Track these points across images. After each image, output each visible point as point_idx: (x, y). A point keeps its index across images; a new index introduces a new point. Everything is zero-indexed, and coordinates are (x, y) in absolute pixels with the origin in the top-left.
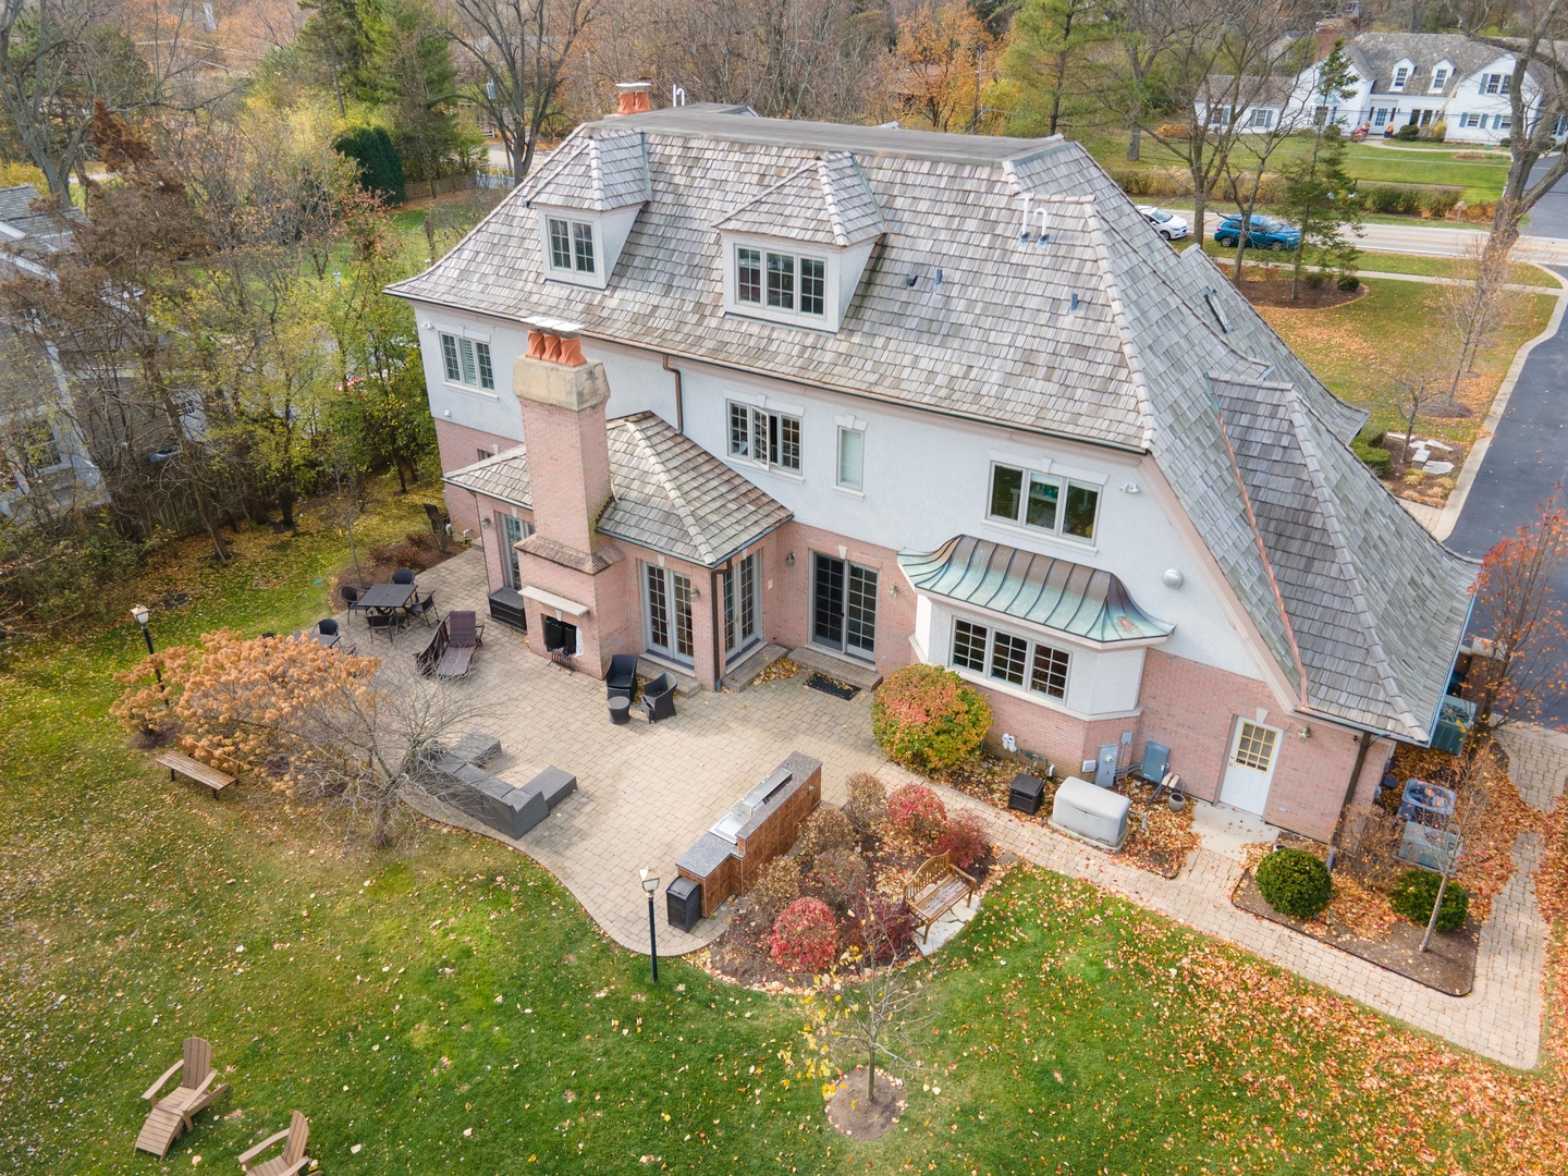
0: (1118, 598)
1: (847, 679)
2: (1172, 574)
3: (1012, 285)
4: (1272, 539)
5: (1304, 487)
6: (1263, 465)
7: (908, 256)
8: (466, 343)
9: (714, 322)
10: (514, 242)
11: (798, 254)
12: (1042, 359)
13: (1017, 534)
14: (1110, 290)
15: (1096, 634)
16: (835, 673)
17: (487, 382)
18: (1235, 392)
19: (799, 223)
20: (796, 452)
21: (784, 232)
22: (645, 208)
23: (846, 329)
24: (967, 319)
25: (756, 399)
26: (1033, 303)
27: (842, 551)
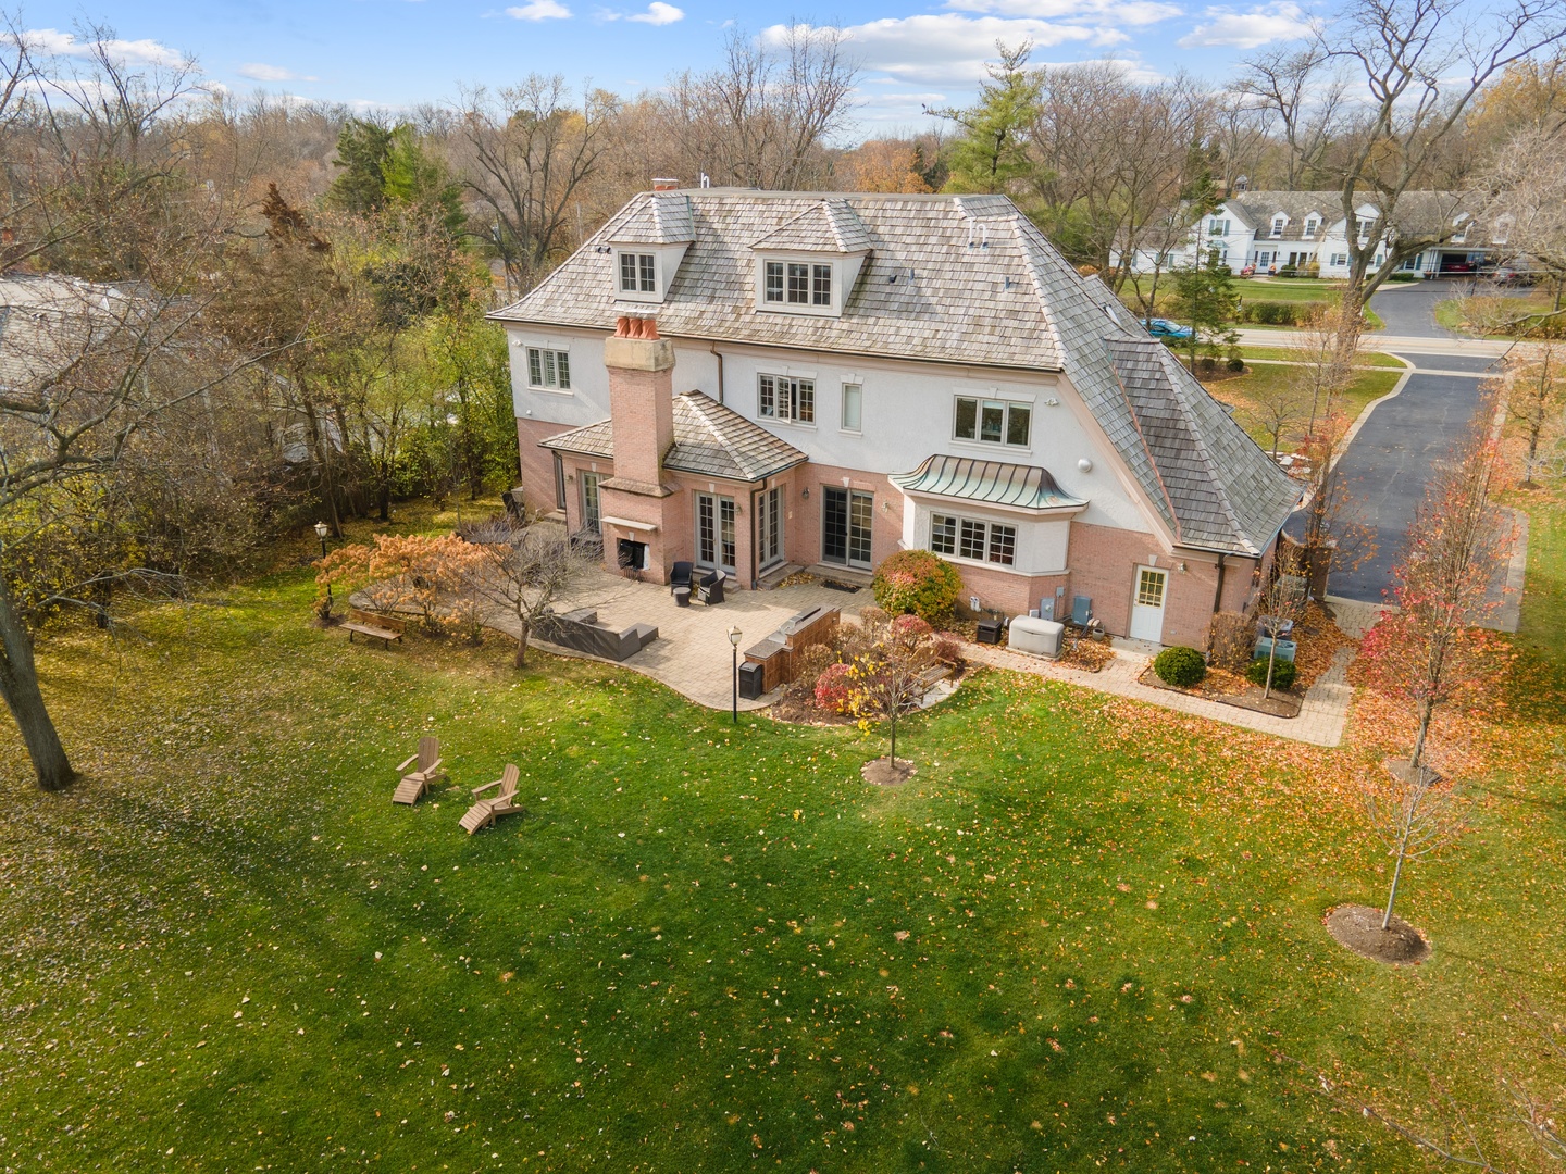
0: (1048, 484)
1: (853, 581)
2: (1083, 462)
3: (964, 276)
4: (1152, 440)
5: (1172, 404)
6: (1144, 393)
7: (889, 263)
8: (549, 354)
9: (748, 318)
10: (587, 277)
11: (811, 262)
12: (987, 321)
13: (975, 448)
14: (1032, 276)
15: (1034, 505)
16: (841, 578)
17: (565, 383)
18: (1122, 347)
19: (812, 240)
20: (811, 406)
21: (801, 247)
22: (692, 246)
23: (846, 314)
24: (934, 300)
25: (779, 369)
26: (979, 286)
27: (846, 482)
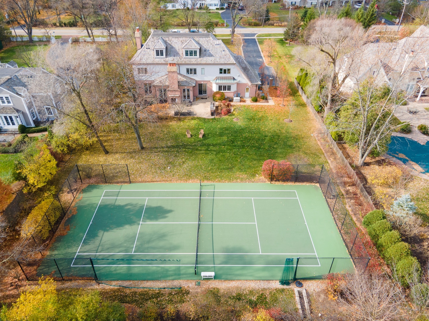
0: (234, 79)
2: (238, 75)
3: (216, 50)
4: (244, 70)
5: (246, 66)
6: (241, 63)
7: (204, 48)
8: (142, 68)
9: (183, 59)
10: (147, 54)
11: (193, 50)
12: (222, 57)
13: (223, 75)
14: (226, 49)
15: (234, 82)
16: (203, 97)
17: (146, 73)
19: (193, 46)
20: (196, 72)
21: (191, 48)
22: (166, 47)
23: (200, 57)
24: (213, 54)
25: (190, 67)
26: (219, 51)
27: (202, 82)
